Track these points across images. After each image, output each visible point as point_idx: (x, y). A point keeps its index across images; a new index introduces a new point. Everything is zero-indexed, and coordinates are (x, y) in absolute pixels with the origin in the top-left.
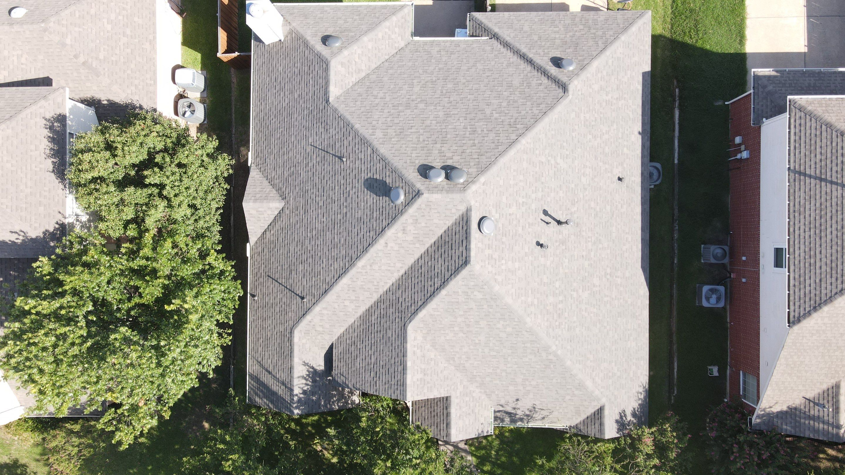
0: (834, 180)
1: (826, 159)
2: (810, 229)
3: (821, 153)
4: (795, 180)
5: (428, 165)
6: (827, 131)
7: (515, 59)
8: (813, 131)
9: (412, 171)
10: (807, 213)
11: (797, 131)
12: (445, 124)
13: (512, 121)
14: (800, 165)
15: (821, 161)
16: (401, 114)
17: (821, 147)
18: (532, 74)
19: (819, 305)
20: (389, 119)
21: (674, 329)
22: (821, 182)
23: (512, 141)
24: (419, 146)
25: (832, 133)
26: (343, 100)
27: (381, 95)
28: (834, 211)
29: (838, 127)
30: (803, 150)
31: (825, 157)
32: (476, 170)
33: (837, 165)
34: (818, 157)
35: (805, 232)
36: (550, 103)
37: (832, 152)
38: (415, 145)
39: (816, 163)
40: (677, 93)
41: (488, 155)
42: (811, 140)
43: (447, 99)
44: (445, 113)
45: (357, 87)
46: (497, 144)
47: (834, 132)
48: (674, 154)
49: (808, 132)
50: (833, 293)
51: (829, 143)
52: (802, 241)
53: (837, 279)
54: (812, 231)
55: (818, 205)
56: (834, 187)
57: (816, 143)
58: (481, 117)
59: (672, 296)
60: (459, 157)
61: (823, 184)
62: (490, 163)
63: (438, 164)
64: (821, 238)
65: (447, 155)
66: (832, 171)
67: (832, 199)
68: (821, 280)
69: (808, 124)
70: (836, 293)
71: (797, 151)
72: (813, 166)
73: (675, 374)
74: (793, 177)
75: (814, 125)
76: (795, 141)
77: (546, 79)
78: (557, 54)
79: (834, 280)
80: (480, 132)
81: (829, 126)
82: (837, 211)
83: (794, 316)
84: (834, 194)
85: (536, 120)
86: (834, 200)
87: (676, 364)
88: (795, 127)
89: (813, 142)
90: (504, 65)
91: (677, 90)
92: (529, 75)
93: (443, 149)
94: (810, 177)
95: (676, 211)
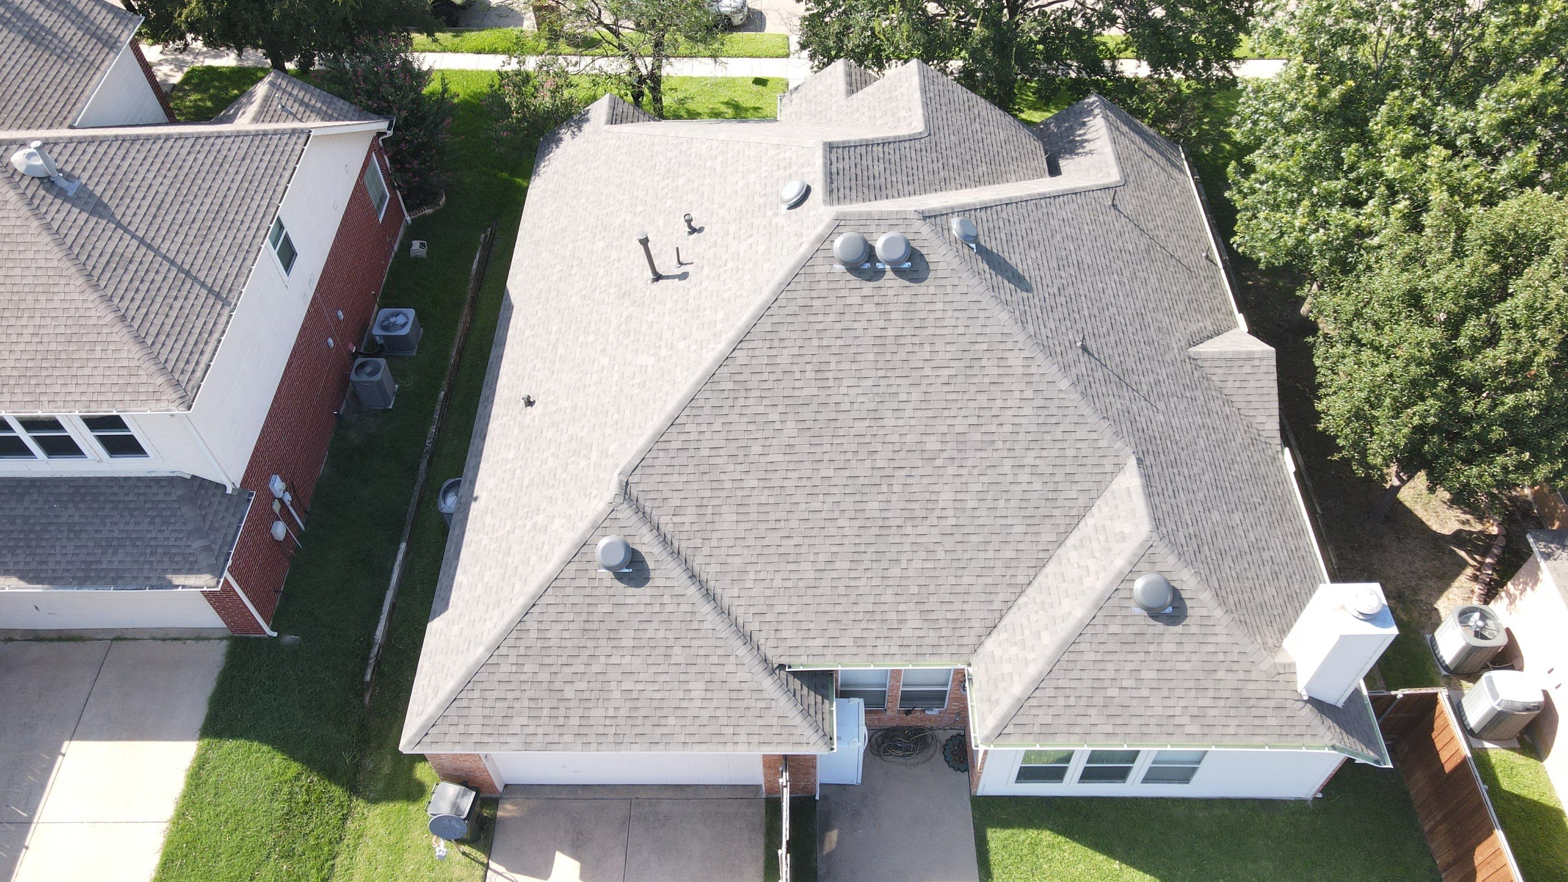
0: (166, 265)
1: (166, 297)
2: (232, 222)
3: (171, 308)
4: (230, 290)
5: (911, 280)
6: (147, 334)
7: (728, 594)
8: (170, 343)
9: (941, 266)
10: (228, 242)
11: (196, 356)
12: (880, 390)
13: (741, 402)
14: (213, 306)
15: (176, 298)
16: (973, 420)
17: (167, 316)
18: (692, 544)
19: (257, 135)
20: (999, 403)
21: (466, 310)
22: (189, 271)
23: (743, 345)
24: (931, 331)
25: (139, 327)
26: (1104, 461)
27: (1023, 477)
28: (186, 227)
29: (125, 330)
30: (199, 324)
31: (167, 301)
32: (817, 269)
33: (153, 280)
34: (177, 305)
35: (242, 221)
36: (661, 454)
37: (153, 301)
38: (939, 331)
39: (186, 298)
40: (369, 671)
41: (792, 309)
42: (179, 333)
43: (880, 464)
44: (880, 423)
45: (1082, 501)
46: (773, 336)
47: (136, 327)
48: (403, 559)
49: (179, 346)
50: (232, 139)
51: (152, 316)
52: (251, 213)
53: (219, 151)
54: (230, 217)
55: (207, 245)
56: (171, 255)
57: (173, 326)
58: (804, 409)
59: (460, 352)
60: (849, 301)
61: (187, 267)
62: (789, 288)
63: (891, 282)
64: (221, 204)
65: (872, 308)
66: (165, 277)
67: (182, 243)
68: (243, 159)
69: (174, 356)
70: (227, 137)
71: (209, 326)
72: (192, 296)
73: (478, 256)
74: (231, 296)
75: (165, 352)
76: (206, 343)
77: (662, 527)
78: (633, 595)
79: (224, 153)
80: (809, 367)
81: (139, 339)
82: (181, 225)
83: (299, 138)
84: (175, 248)
85: (694, 404)
86: (179, 239)
87: (474, 267)
88: (197, 363)
89: (177, 329)
90: (752, 576)
91: (368, 678)
92: (698, 542)
93: (881, 324)
94: (203, 284)
95: (423, 465)
